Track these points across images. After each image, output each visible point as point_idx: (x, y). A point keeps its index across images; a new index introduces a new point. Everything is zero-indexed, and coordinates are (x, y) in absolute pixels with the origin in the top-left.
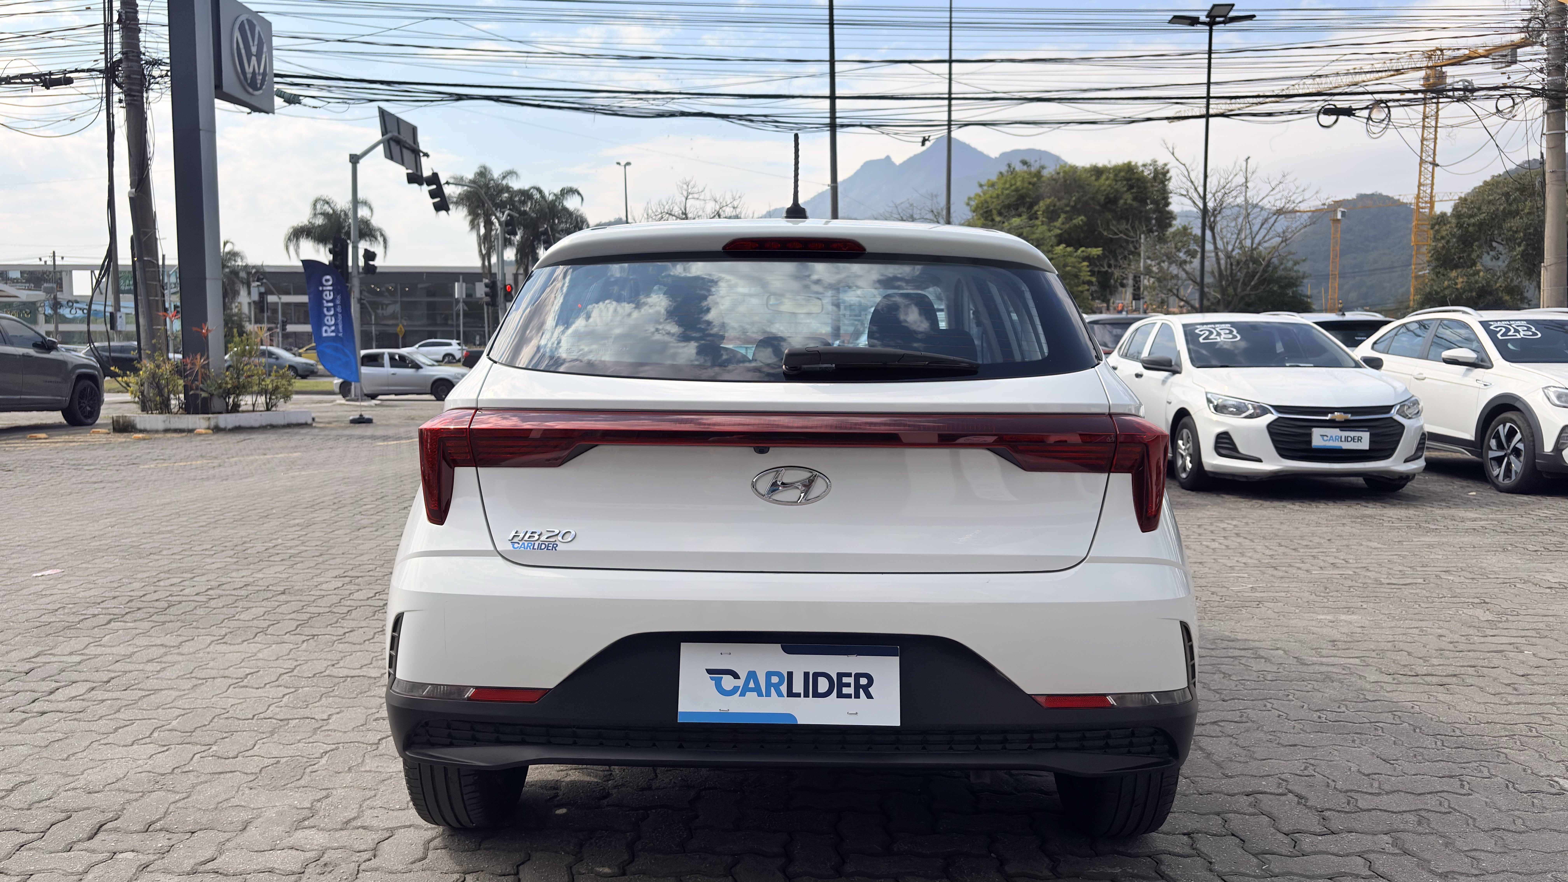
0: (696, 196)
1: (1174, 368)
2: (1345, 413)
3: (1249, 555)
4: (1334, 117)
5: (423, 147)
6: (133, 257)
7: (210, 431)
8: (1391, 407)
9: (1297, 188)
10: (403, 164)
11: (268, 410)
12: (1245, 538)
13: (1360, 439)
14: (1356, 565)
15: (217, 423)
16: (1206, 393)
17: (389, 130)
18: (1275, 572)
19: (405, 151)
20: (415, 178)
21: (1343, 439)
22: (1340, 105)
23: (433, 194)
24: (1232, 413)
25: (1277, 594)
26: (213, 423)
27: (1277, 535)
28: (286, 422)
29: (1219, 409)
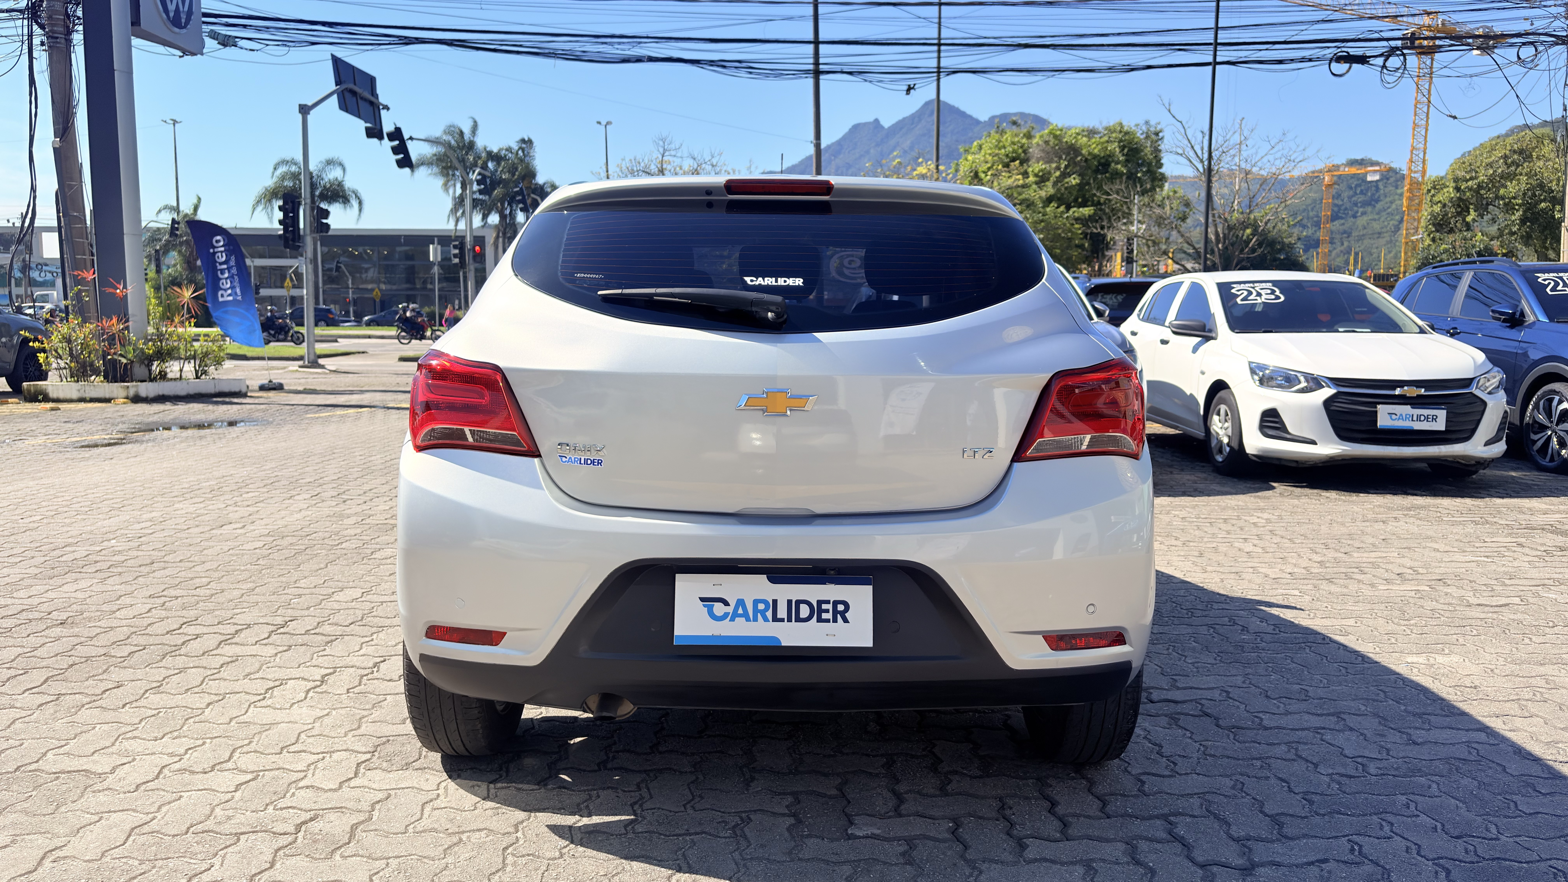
0: (673, 153)
1: (1208, 333)
2: (1417, 387)
4: (1347, 66)
5: (382, 100)
6: (58, 212)
7: (129, 401)
10: (360, 117)
11: (197, 377)
15: (137, 392)
16: (1250, 362)
17: (343, 79)
19: (362, 103)
20: (374, 133)
21: (1415, 418)
22: (1353, 52)
23: (395, 151)
24: (1280, 386)
26: (132, 393)
28: (217, 390)
29: (1266, 381)
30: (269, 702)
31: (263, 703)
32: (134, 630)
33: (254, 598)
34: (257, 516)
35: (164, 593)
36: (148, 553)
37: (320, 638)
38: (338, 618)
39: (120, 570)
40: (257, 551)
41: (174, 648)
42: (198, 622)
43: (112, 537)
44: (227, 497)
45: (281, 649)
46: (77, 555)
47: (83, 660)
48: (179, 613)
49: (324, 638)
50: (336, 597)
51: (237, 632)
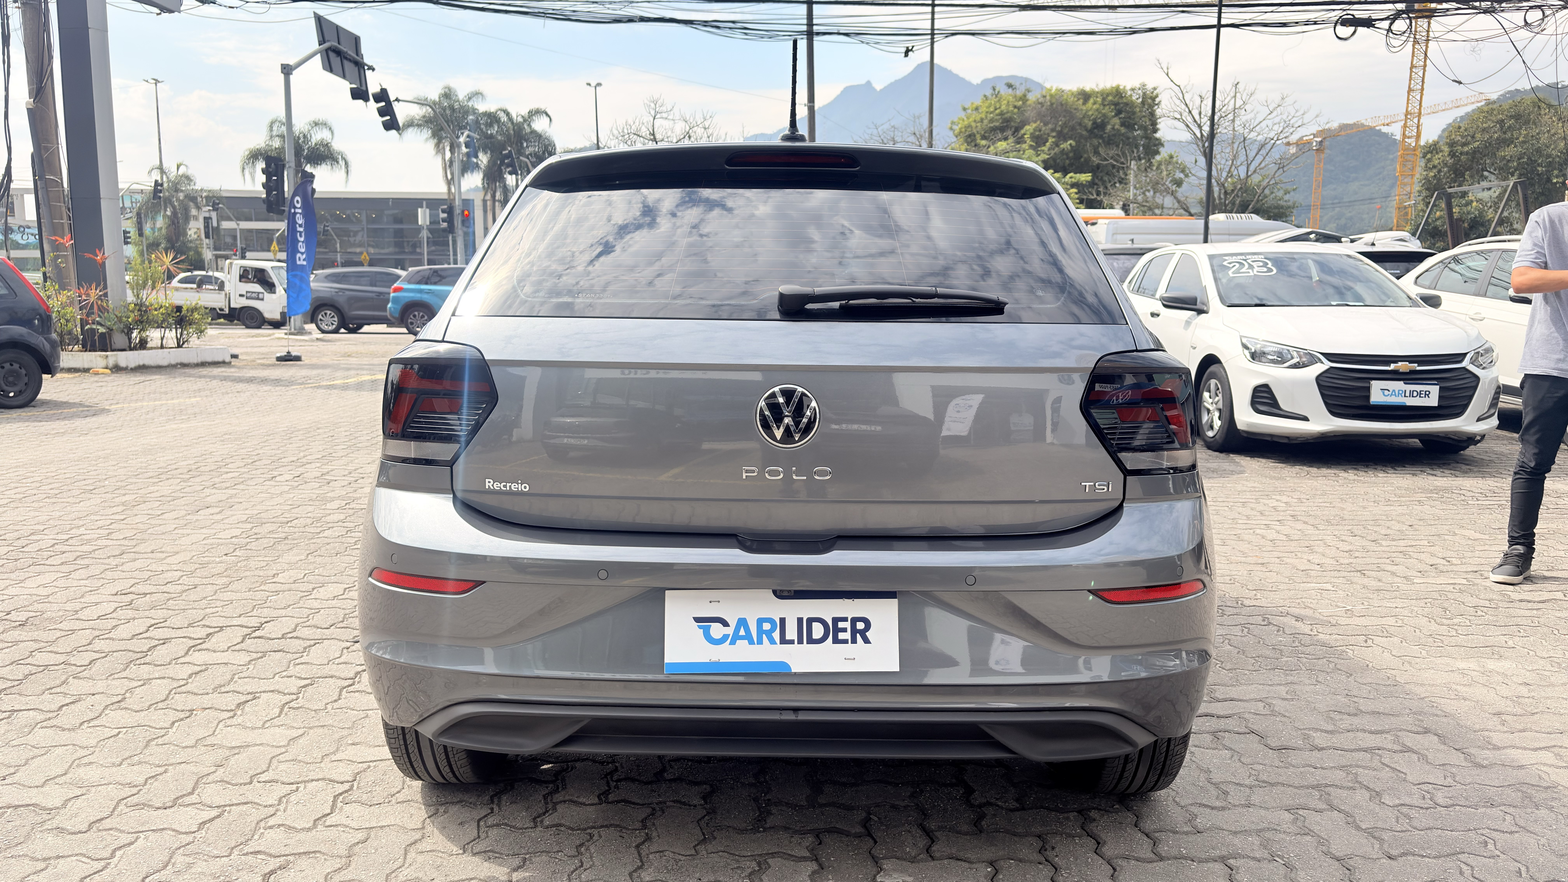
0: (665, 115)
1: (1199, 306)
2: (1410, 362)
3: (1321, 550)
4: (1352, 29)
5: (367, 60)
6: (34, 175)
7: (108, 371)
8: (1464, 355)
9: (1297, 111)
10: (344, 77)
11: (179, 346)
12: (1305, 523)
13: (1427, 394)
14: (1464, 568)
15: (116, 361)
16: (1241, 337)
17: (326, 38)
18: (1366, 581)
19: (346, 63)
20: (360, 94)
21: (1408, 394)
22: (1359, 15)
23: (382, 112)
24: (1273, 362)
25: (1383, 621)
26: (111, 362)
27: (1343, 519)
28: (199, 360)
29: (1255, 356)
30: (239, 721)
31: (234, 721)
32: (97, 633)
33: (228, 596)
34: (236, 500)
35: (132, 589)
36: (119, 543)
37: (297, 642)
38: (317, 620)
39: (86, 561)
40: (233, 540)
41: (139, 655)
42: (167, 624)
43: (81, 523)
44: (204, 478)
45: (255, 656)
46: (43, 545)
47: (42, 668)
48: (147, 613)
49: (301, 642)
50: (315, 594)
51: (208, 635)
